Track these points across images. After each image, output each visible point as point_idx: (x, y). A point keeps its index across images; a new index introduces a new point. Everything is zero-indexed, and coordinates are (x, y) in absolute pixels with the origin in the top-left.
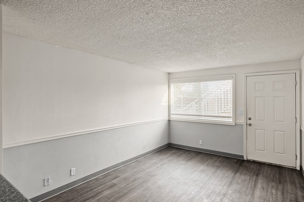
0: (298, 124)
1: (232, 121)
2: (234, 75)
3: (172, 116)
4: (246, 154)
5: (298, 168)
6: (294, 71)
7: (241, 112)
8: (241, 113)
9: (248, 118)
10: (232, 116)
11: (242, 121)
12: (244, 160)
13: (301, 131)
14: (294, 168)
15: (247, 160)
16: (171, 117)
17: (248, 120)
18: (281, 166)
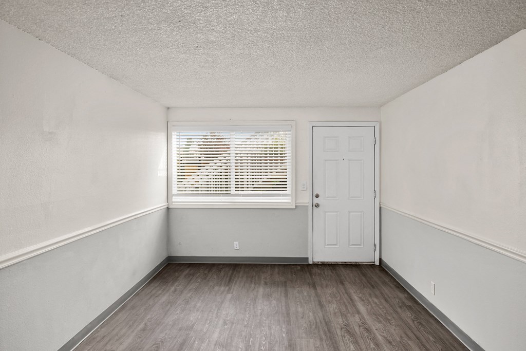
0: (377, 199)
2: (294, 123)
3: (175, 199)
4: (311, 255)
5: (377, 263)
6: (373, 124)
7: (304, 185)
8: (304, 188)
9: (314, 195)
10: (290, 193)
11: (306, 199)
12: (309, 264)
14: (372, 263)
15: (313, 264)
16: (173, 200)
17: (315, 198)
18: (358, 263)
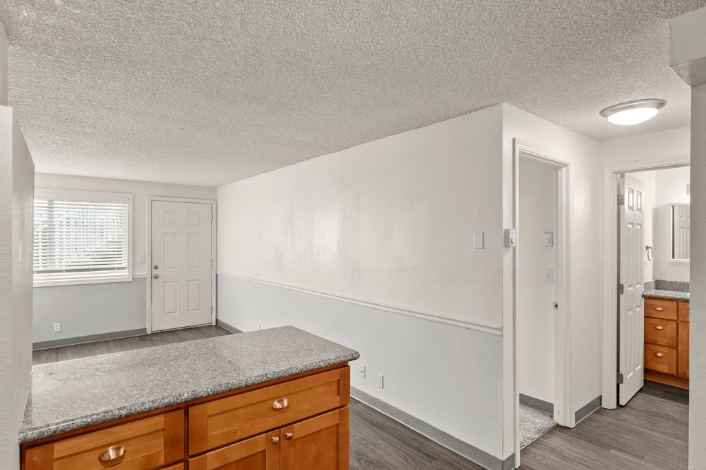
0: (214, 267)
1: (126, 274)
2: (131, 196)
4: (150, 325)
5: (214, 323)
6: (210, 202)
7: (142, 257)
8: (142, 260)
9: (153, 266)
11: (144, 271)
12: (148, 334)
13: (217, 275)
14: (210, 324)
15: (151, 334)
17: (153, 270)
